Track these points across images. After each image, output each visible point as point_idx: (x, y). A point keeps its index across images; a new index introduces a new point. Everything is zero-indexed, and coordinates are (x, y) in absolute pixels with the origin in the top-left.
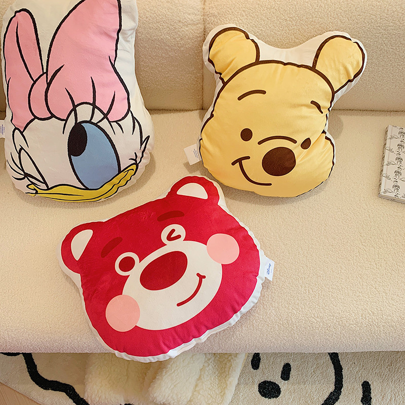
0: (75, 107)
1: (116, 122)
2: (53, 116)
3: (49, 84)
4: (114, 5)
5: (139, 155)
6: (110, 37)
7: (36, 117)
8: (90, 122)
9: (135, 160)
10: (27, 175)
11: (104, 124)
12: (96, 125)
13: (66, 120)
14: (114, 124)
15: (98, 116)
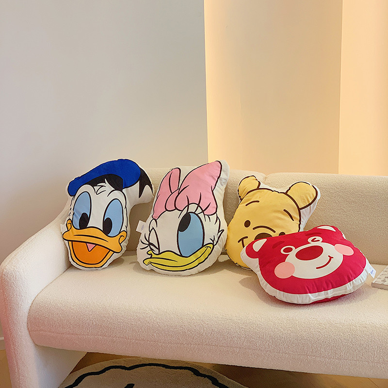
0: (189, 204)
1: (208, 215)
2: (176, 209)
3: (179, 194)
4: (219, 167)
5: (216, 239)
6: (215, 179)
7: (167, 210)
8: (194, 213)
9: (213, 241)
10: (150, 244)
11: (202, 216)
12: (197, 215)
13: (182, 211)
14: (206, 216)
15: (199, 210)
